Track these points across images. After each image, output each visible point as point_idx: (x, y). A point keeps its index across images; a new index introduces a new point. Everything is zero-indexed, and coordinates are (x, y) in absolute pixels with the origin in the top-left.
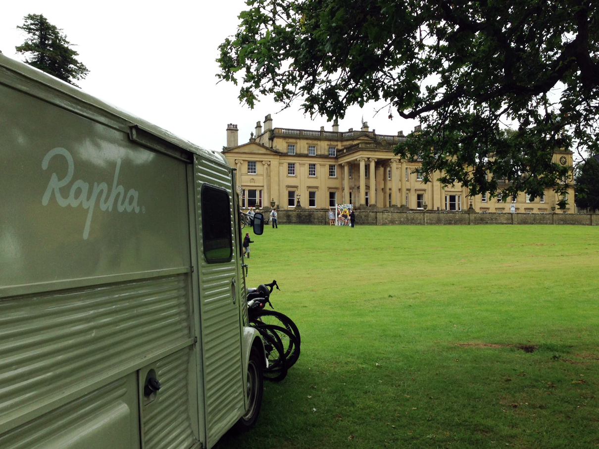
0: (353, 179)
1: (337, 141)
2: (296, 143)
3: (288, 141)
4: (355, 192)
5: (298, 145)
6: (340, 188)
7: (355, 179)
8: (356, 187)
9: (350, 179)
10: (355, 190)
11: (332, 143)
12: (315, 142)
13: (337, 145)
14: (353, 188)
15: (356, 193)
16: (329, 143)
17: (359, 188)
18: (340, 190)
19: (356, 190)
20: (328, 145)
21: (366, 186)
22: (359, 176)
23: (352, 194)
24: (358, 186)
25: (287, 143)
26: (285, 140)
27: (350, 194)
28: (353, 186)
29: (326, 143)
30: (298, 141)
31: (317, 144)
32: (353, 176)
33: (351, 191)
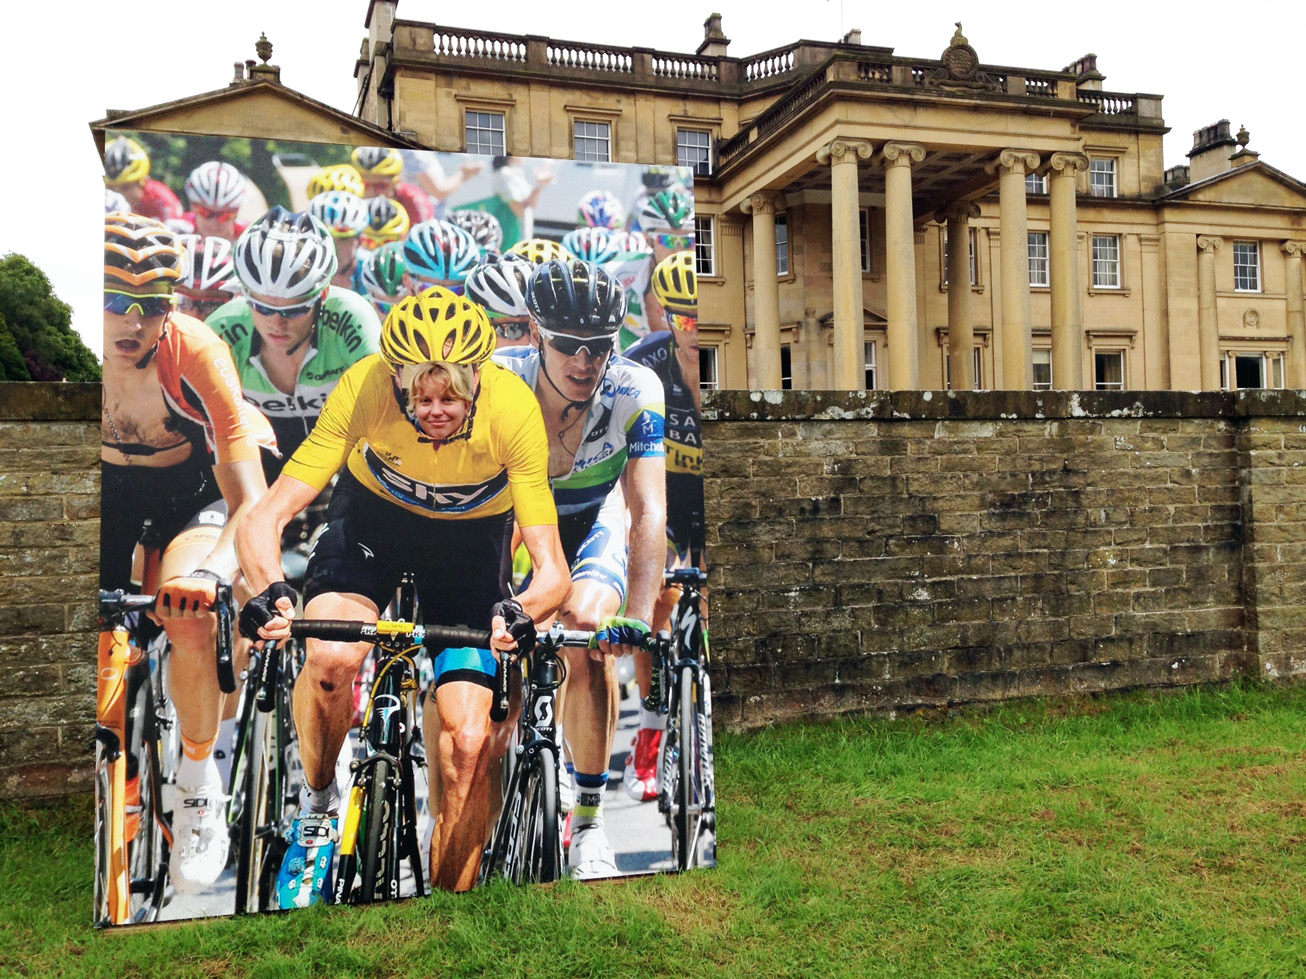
0: (800, 282)
1: (717, 99)
2: (511, 104)
3: (463, 92)
4: (808, 342)
5: (521, 116)
6: (738, 326)
7: (808, 281)
8: (812, 321)
9: (780, 281)
10: (810, 336)
11: (693, 109)
12: (608, 102)
13: (718, 123)
14: (799, 323)
15: (815, 347)
16: (677, 108)
17: (826, 322)
18: (738, 337)
19: (814, 337)
20: (672, 119)
21: (866, 312)
22: (828, 267)
23: (793, 357)
24: (820, 313)
25: (459, 100)
26: (449, 85)
27: (785, 355)
28: (799, 315)
29: (665, 108)
30: (519, 93)
31: (618, 114)
32: (797, 268)
33: (788, 338)
